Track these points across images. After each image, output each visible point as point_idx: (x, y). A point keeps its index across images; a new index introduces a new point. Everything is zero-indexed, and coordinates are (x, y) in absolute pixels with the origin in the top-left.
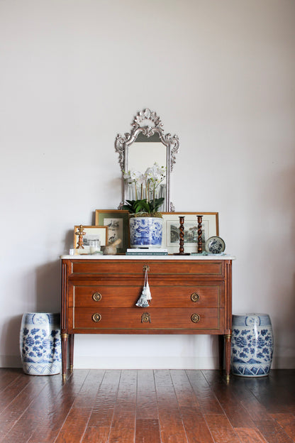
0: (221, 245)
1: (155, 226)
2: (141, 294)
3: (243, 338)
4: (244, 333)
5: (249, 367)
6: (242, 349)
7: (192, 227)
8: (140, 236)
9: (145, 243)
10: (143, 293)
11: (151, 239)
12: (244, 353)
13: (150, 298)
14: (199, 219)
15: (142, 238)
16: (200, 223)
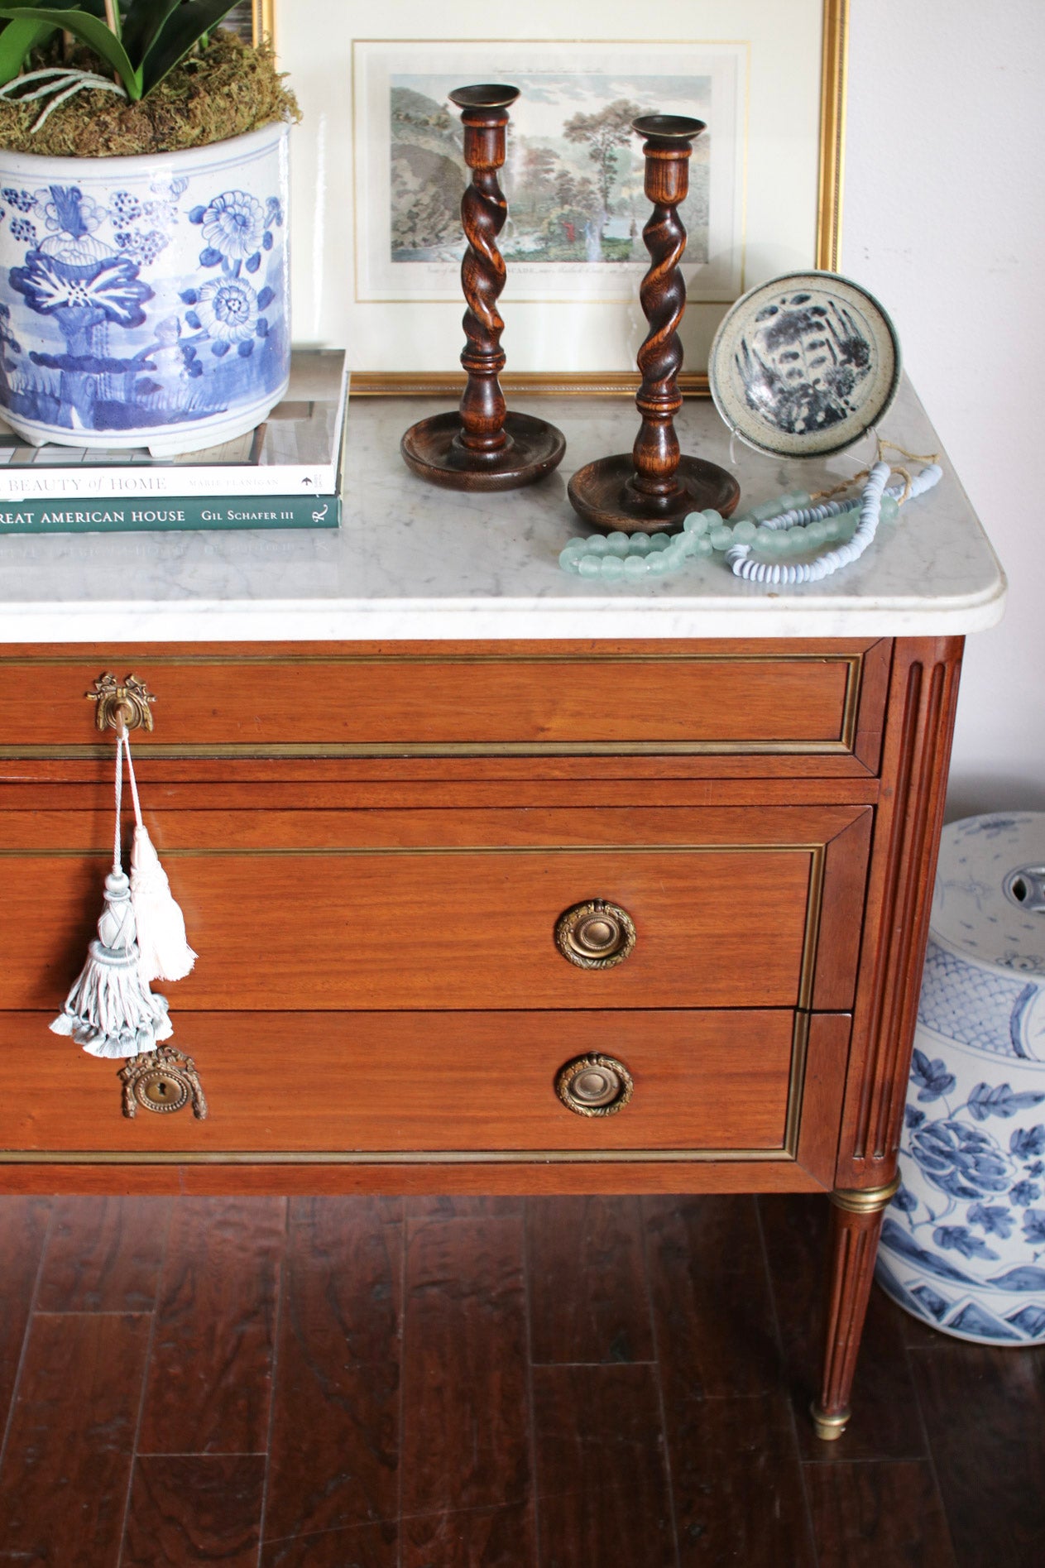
0: (855, 350)
1: (197, 239)
2: (93, 933)
3: (975, 1141)
4: (987, 1102)
5: (999, 1305)
6: (964, 1206)
7: (593, 107)
8: (56, 348)
9: (106, 415)
10: (108, 924)
11: (170, 367)
12: (977, 1231)
13: (179, 962)
14: (654, 169)
15: (69, 363)
16: (664, 208)
